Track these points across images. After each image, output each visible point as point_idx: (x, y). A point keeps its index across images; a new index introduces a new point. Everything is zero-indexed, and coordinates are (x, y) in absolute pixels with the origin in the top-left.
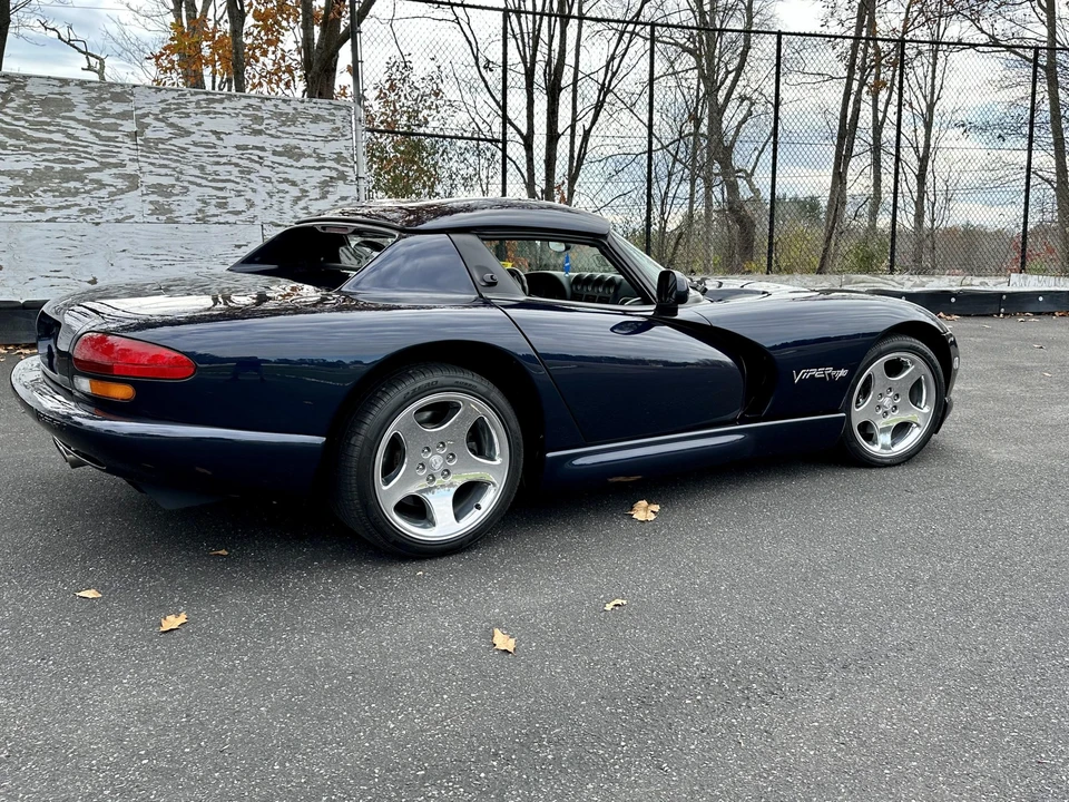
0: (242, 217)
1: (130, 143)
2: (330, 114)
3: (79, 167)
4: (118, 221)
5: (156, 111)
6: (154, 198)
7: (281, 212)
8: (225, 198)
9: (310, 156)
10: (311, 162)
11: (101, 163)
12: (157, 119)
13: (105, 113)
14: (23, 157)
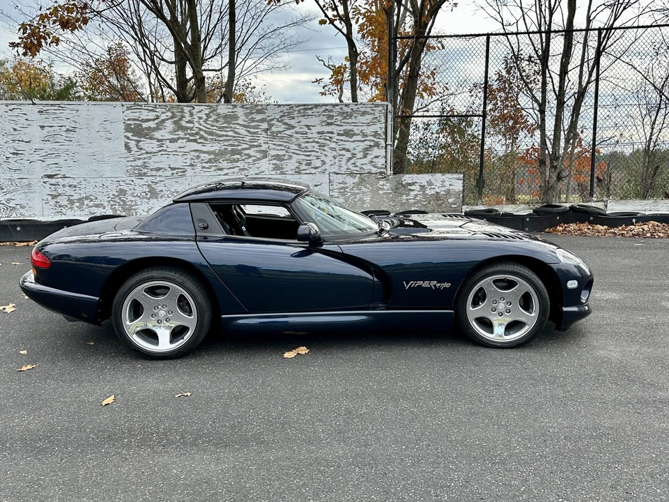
0: (318, 170)
1: (264, 135)
2: (372, 110)
3: (239, 148)
4: (257, 174)
5: (278, 117)
6: (275, 162)
7: (340, 166)
8: (310, 160)
9: (359, 135)
10: (359, 138)
11: (250, 145)
12: (278, 121)
13: (253, 120)
14: (214, 144)
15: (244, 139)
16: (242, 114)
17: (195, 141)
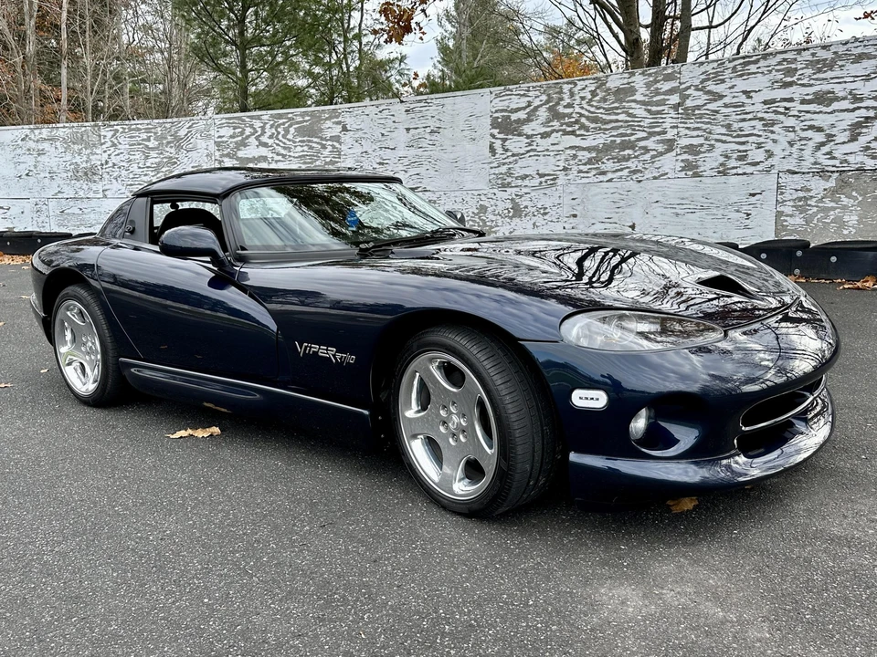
0: (759, 168)
1: (673, 114)
3: (633, 138)
4: (655, 178)
6: (685, 156)
7: (801, 159)
8: (746, 151)
11: (649, 133)
12: (697, 89)
13: (657, 92)
14: (598, 136)
15: (642, 124)
16: (641, 84)
17: (573, 133)
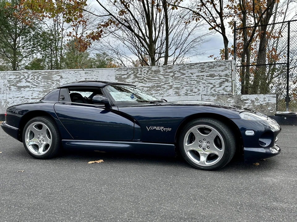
0: (196, 93)
1: (171, 78)
2: (225, 64)
3: (160, 85)
4: (167, 96)
5: (178, 70)
6: (176, 90)
7: (207, 91)
8: (192, 89)
9: (217, 76)
10: (218, 77)
11: (165, 83)
12: (178, 72)
13: (167, 72)
14: (150, 83)
15: (162, 81)
16: (162, 70)
17: (142, 82)
